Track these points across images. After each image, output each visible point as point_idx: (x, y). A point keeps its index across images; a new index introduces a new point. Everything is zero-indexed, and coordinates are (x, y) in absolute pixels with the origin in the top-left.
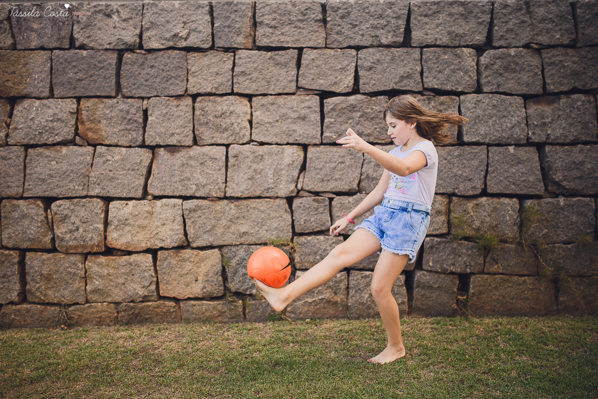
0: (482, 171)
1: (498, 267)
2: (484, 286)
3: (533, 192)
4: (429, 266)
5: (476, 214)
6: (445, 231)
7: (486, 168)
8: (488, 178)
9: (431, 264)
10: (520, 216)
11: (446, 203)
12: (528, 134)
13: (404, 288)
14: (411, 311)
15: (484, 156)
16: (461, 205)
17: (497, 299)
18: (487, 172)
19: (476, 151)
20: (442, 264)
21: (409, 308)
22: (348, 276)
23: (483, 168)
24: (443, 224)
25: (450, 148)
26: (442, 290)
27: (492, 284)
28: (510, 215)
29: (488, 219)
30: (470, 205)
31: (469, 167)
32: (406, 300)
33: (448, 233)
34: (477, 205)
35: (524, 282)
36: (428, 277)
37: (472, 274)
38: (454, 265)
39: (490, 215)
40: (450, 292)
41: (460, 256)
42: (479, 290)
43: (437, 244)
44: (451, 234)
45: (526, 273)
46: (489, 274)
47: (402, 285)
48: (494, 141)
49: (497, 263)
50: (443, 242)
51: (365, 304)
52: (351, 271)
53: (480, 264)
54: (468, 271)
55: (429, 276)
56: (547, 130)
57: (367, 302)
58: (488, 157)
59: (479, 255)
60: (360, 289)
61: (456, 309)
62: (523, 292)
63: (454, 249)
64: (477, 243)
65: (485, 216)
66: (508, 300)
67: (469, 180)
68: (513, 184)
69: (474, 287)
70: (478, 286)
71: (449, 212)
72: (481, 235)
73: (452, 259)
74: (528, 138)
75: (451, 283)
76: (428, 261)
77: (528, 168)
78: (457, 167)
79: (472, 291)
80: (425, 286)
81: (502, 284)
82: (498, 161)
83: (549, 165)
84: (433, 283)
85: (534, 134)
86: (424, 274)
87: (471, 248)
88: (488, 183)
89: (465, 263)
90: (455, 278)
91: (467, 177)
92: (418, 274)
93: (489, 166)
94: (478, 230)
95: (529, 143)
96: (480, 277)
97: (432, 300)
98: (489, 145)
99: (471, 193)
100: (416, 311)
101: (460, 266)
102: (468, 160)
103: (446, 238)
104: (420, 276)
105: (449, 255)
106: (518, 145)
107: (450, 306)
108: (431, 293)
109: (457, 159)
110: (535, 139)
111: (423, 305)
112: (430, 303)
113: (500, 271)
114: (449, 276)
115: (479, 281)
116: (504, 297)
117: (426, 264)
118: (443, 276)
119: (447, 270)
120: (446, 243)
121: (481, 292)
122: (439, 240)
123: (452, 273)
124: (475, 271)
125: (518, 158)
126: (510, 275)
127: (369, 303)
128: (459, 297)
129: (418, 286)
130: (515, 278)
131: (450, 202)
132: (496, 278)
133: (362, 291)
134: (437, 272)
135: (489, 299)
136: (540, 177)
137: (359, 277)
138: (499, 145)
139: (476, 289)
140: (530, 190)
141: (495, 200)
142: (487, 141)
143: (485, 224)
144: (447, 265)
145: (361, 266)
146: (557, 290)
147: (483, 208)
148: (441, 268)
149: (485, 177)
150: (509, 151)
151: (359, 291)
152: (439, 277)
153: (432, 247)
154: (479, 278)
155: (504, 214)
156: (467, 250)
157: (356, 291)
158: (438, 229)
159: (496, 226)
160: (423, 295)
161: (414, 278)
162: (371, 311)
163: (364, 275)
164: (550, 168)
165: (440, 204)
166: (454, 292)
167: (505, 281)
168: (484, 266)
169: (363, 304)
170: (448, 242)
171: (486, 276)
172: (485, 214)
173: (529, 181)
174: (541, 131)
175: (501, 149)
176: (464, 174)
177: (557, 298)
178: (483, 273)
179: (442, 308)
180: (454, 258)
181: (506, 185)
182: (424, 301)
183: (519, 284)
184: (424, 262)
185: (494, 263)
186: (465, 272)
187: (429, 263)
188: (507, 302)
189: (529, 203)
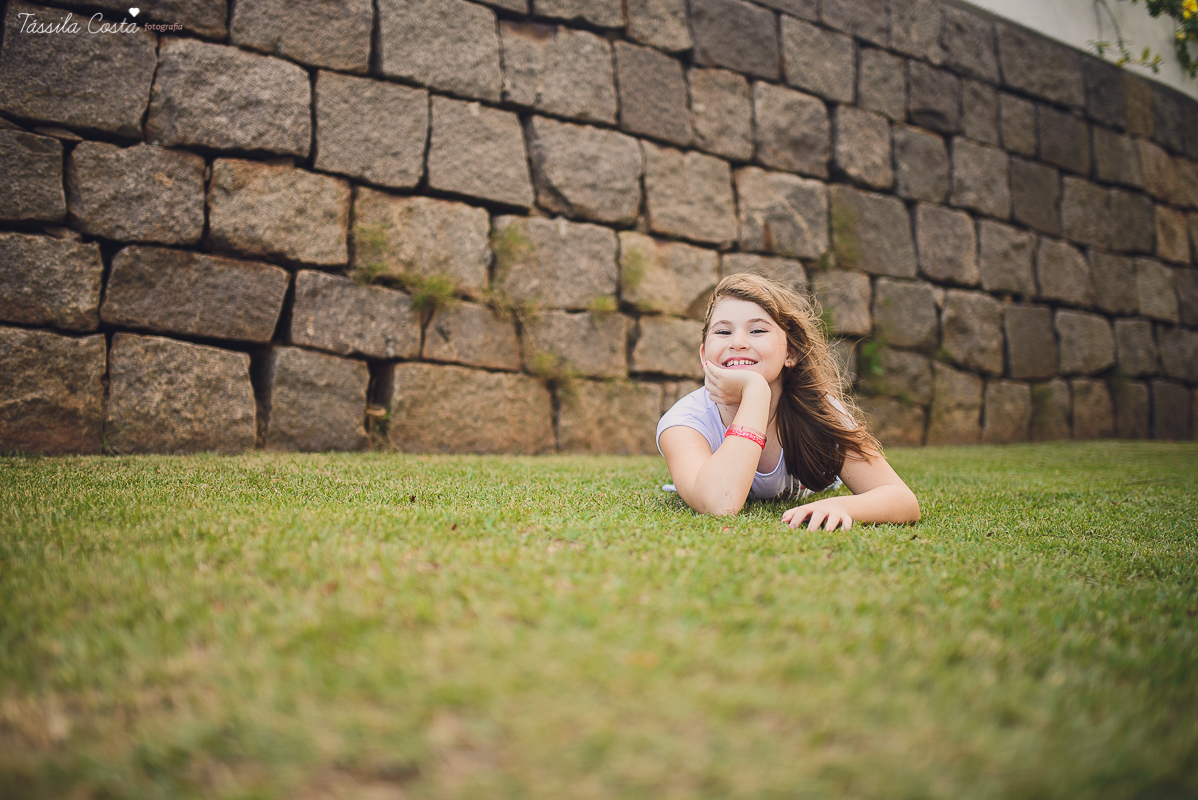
0: (419, 140)
1: (450, 349)
2: (423, 387)
3: (513, 199)
4: (307, 335)
5: (407, 229)
6: (341, 258)
7: (425, 135)
8: (432, 157)
9: (311, 331)
10: (490, 245)
11: (345, 197)
12: (503, 85)
13: (249, 383)
14: (264, 442)
15: (424, 111)
16: (375, 206)
17: (448, 419)
18: (428, 145)
19: (408, 96)
20: (335, 332)
21: (259, 433)
22: (109, 346)
23: (422, 134)
24: (339, 243)
25: (356, 79)
26: (335, 394)
27: (437, 384)
28: (473, 242)
29: (430, 243)
30: (396, 207)
31: (394, 128)
32: (253, 412)
33: (349, 266)
34: (410, 210)
35: (499, 384)
36: (304, 361)
37: (398, 360)
38: (360, 336)
39: (434, 236)
40: (353, 397)
41: (373, 318)
42: (413, 397)
43: (326, 287)
44: (355, 268)
45: (501, 365)
46: (433, 361)
47: (245, 376)
48: (442, 84)
49: (447, 340)
50: (338, 283)
51: (153, 418)
52: (118, 334)
53: (414, 340)
54: (391, 352)
55: (307, 357)
56: (536, 85)
57: (158, 412)
58: (430, 115)
59: (412, 321)
60: (139, 380)
61: (365, 439)
62: (496, 404)
63: (361, 302)
64: (408, 293)
65: (425, 236)
66: (468, 420)
67: (395, 155)
68: (479, 177)
69: (403, 390)
70: (409, 387)
71: (351, 218)
72: (417, 276)
73: (356, 324)
74: (504, 94)
75: (354, 378)
76: (303, 324)
77: (505, 151)
78: (371, 122)
79: (397, 396)
80: (298, 380)
81: (457, 387)
82: (450, 126)
83: (540, 155)
84: (316, 375)
85: (514, 86)
86: (295, 354)
87: (398, 303)
88: (432, 168)
89: (384, 335)
90: (363, 367)
91: (390, 147)
92: (282, 354)
93: (433, 133)
94: (410, 265)
95: (505, 105)
96: (414, 368)
97: (313, 416)
98: (433, 91)
99: (397, 182)
100: (274, 442)
101: (374, 339)
102: (391, 113)
103: (345, 275)
104: (287, 357)
105: (350, 313)
106: (485, 103)
107: (353, 430)
108: (311, 398)
109: (370, 106)
110: (517, 97)
111: (292, 427)
112: (309, 423)
113: (454, 357)
114: (351, 361)
115: (412, 376)
116: (459, 413)
117: (299, 332)
118: (337, 360)
119: (347, 346)
120: (345, 286)
121: (415, 402)
122: (329, 277)
123: (357, 355)
124: (405, 354)
125: (487, 129)
126: (473, 367)
127: (163, 416)
128: (370, 412)
129: (282, 382)
130: (482, 375)
131: (353, 197)
132: (446, 372)
133: (146, 385)
134: (324, 351)
135: (432, 418)
136: (526, 171)
137: (139, 348)
138: (451, 95)
139: (408, 393)
140: (509, 194)
141: (445, 205)
142: (428, 81)
143: (425, 254)
144: (346, 335)
145: (145, 322)
146: (556, 404)
147: (421, 219)
148: (334, 340)
149: (426, 154)
150: (469, 111)
151: (138, 385)
152: (329, 362)
153: (313, 293)
154: (412, 368)
155: (460, 238)
156: (389, 306)
157: (130, 385)
158: (326, 254)
159: (446, 261)
160: (292, 404)
161: (273, 362)
162: (168, 436)
163: (151, 343)
164: (542, 159)
165: (334, 198)
166: (359, 399)
167: (464, 380)
168: (423, 343)
169: (146, 418)
170: (349, 285)
171: (426, 367)
172: (425, 231)
173: (507, 177)
174: (528, 83)
175: (455, 104)
176: (385, 141)
177: (555, 421)
178: (420, 359)
179: (334, 434)
180: (362, 322)
181: (466, 178)
182: (293, 416)
183: (489, 389)
184: (295, 326)
185: (442, 340)
186: (383, 356)
187: (305, 329)
188: (466, 426)
189: (505, 221)
